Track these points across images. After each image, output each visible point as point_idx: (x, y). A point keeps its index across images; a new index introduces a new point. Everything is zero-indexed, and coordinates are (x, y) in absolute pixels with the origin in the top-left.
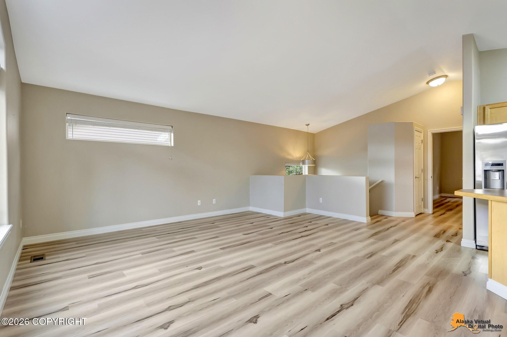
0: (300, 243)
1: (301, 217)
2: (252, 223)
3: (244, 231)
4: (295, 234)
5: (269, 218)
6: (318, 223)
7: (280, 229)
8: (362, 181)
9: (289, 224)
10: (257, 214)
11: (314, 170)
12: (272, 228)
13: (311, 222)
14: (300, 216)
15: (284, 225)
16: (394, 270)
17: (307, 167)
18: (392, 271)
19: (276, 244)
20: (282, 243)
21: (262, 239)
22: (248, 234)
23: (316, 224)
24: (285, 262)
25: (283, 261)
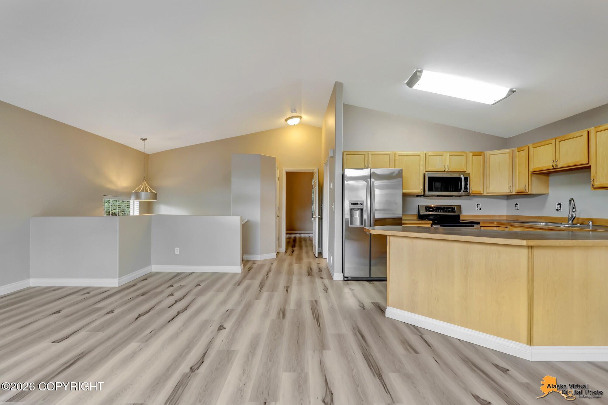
0: (186, 325)
1: (149, 280)
2: (59, 312)
3: (49, 334)
4: (162, 312)
5: (89, 293)
6: (184, 286)
7: (130, 310)
8: (235, 221)
9: (138, 296)
10: (54, 290)
11: (147, 207)
12: (112, 312)
13: (172, 286)
14: (146, 279)
15: (131, 299)
16: (318, 324)
17: (138, 203)
18: (318, 326)
19: (147, 340)
20: (153, 334)
21: (109, 338)
22: (67, 337)
23: (181, 288)
24: (191, 368)
25: (184, 368)
